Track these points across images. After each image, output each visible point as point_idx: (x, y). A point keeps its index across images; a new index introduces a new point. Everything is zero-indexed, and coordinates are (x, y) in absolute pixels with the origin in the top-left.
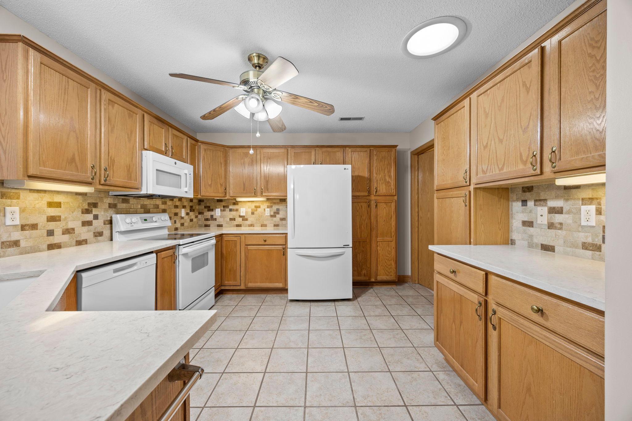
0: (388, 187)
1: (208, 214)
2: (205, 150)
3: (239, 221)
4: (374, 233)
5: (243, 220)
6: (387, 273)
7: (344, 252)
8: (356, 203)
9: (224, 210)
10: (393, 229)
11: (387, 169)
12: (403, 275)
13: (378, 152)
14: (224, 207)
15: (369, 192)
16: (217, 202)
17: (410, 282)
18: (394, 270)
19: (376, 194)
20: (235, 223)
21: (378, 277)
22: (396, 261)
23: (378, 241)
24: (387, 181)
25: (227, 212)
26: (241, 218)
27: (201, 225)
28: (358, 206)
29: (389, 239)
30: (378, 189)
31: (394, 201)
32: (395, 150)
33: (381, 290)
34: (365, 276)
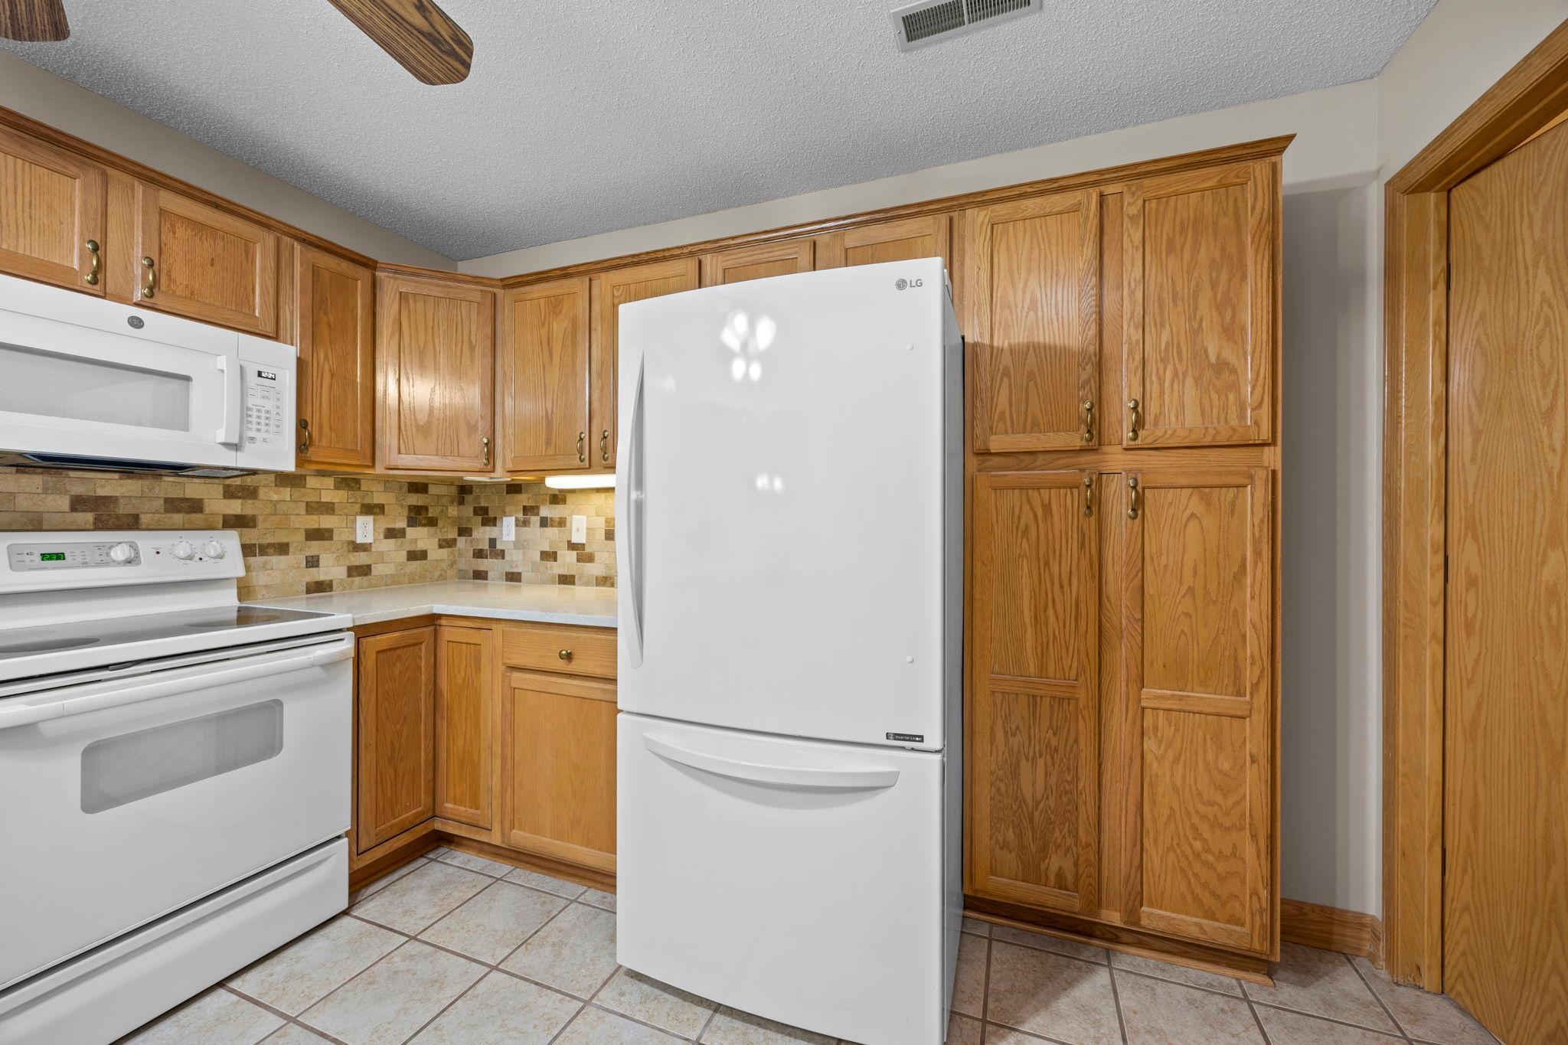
0: (1214, 396)
1: (482, 535)
2: (403, 297)
3: (567, 560)
4: (1121, 658)
5: (578, 560)
6: (1208, 900)
7: (896, 775)
8: (1017, 492)
9: (525, 523)
10: (1255, 646)
11: (1214, 286)
12: (1322, 908)
13: (1154, 202)
14: (526, 510)
15: (1095, 429)
16: (508, 492)
17: (1372, 958)
18: (1255, 893)
19: (1135, 438)
20: (557, 568)
21: (1143, 908)
22: (1272, 837)
23: (1144, 704)
24: (1213, 359)
25: (534, 529)
26: (575, 553)
27: (465, 572)
28: (1026, 508)
29: (1224, 701)
30: (1152, 409)
31: (1261, 476)
32: (1267, 171)
33: (1160, 989)
34: (1066, 889)
